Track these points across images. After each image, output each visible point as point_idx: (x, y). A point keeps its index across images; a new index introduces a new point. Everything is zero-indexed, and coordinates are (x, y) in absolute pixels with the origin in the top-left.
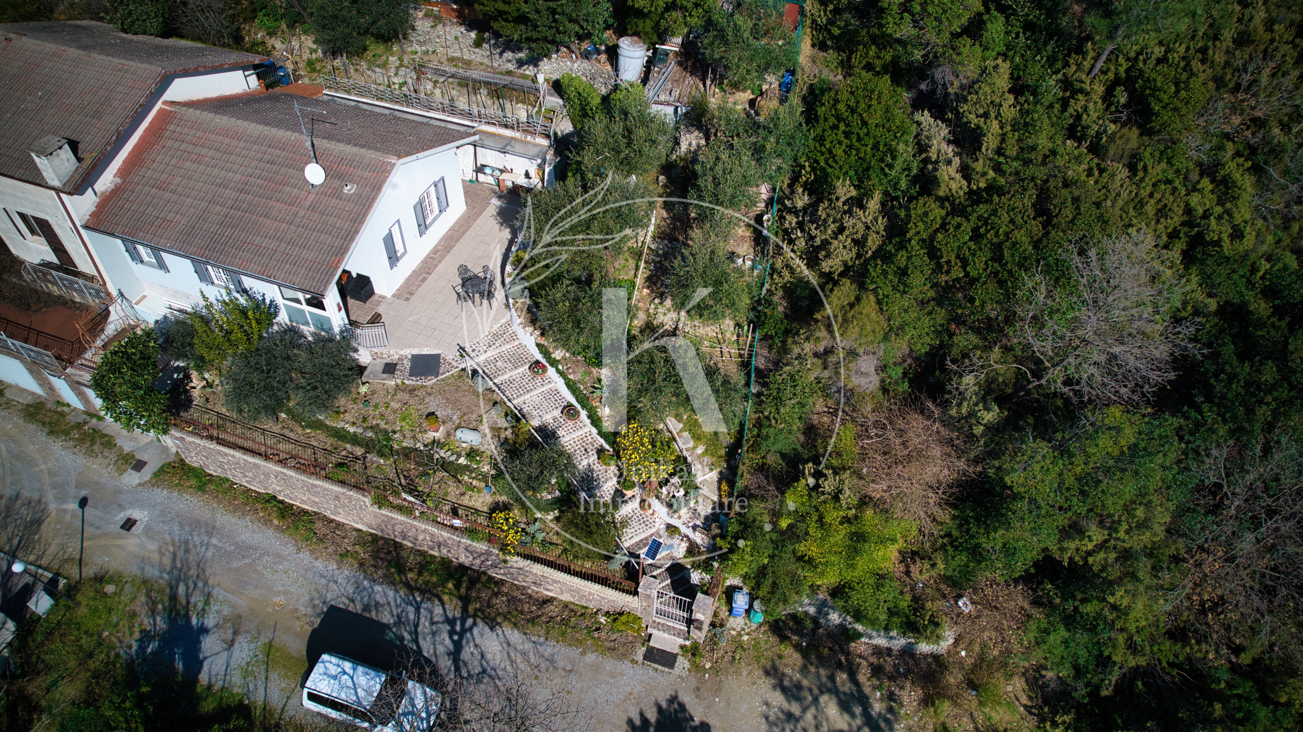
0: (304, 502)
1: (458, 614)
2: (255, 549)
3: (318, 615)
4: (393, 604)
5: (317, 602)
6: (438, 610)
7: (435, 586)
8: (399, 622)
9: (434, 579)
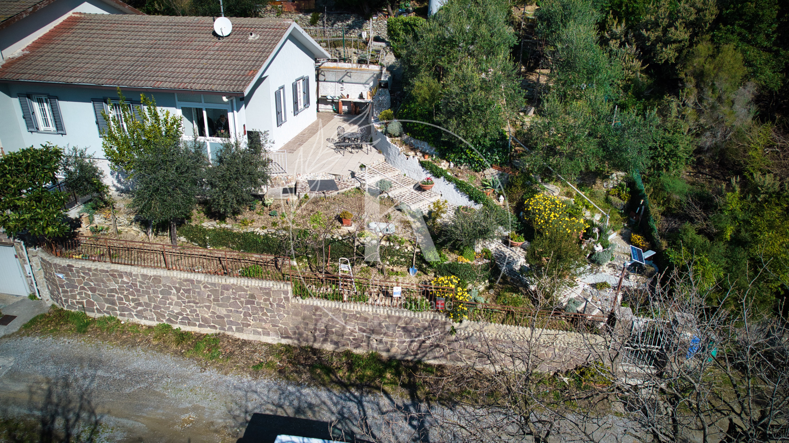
5: (237, 413)
6: (384, 401)
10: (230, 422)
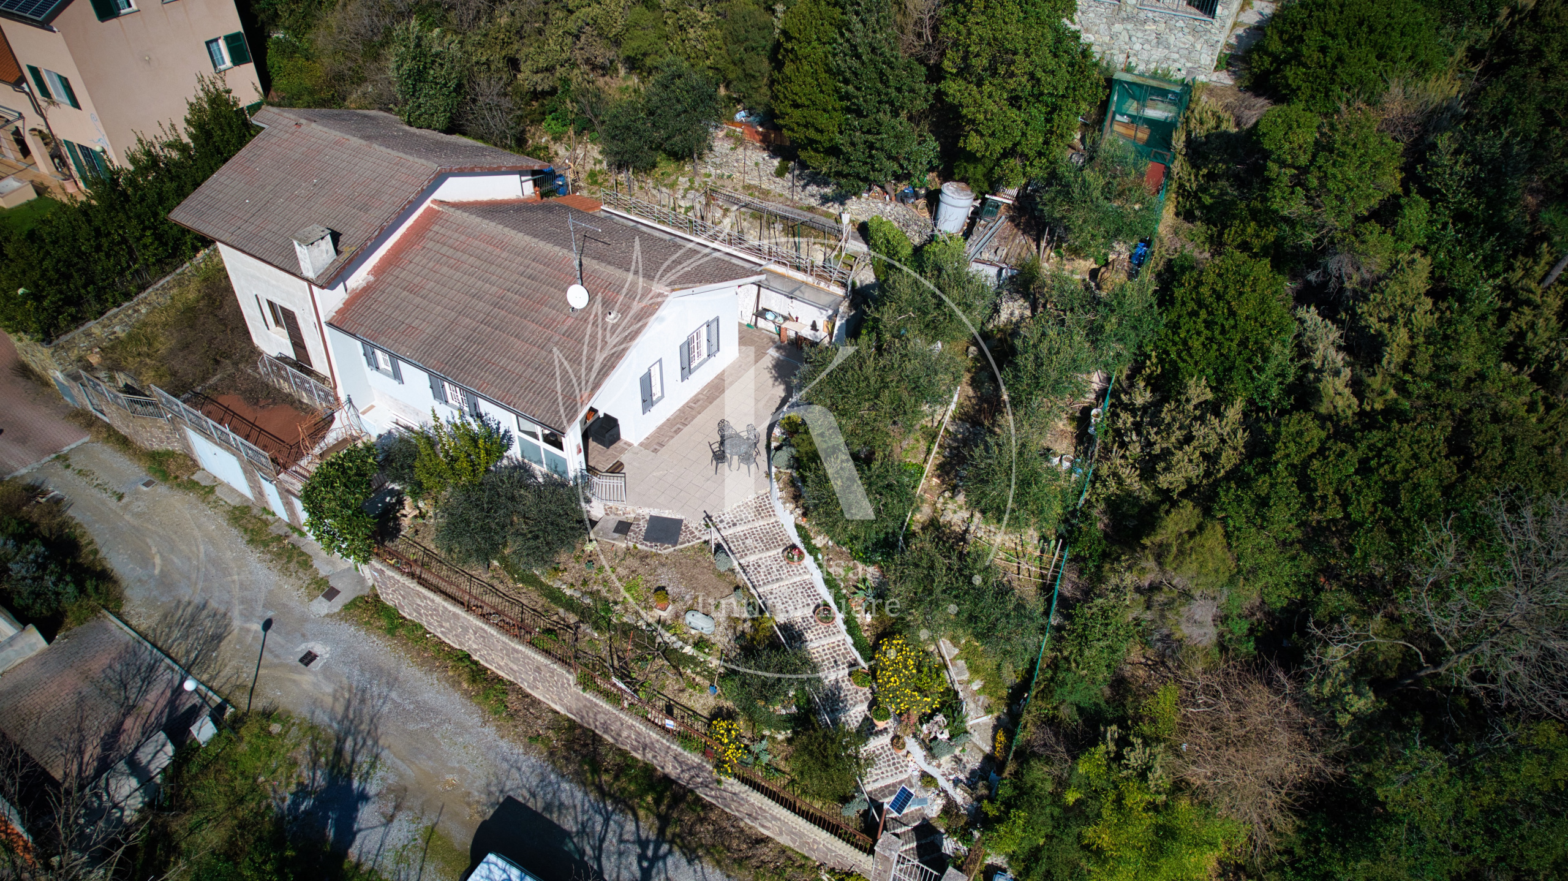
0: (500, 667)
1: (652, 836)
2: (437, 713)
3: (492, 805)
4: (579, 809)
5: (493, 789)
6: (630, 826)
7: (632, 796)
8: (583, 832)
9: (632, 788)
10: (484, 798)
